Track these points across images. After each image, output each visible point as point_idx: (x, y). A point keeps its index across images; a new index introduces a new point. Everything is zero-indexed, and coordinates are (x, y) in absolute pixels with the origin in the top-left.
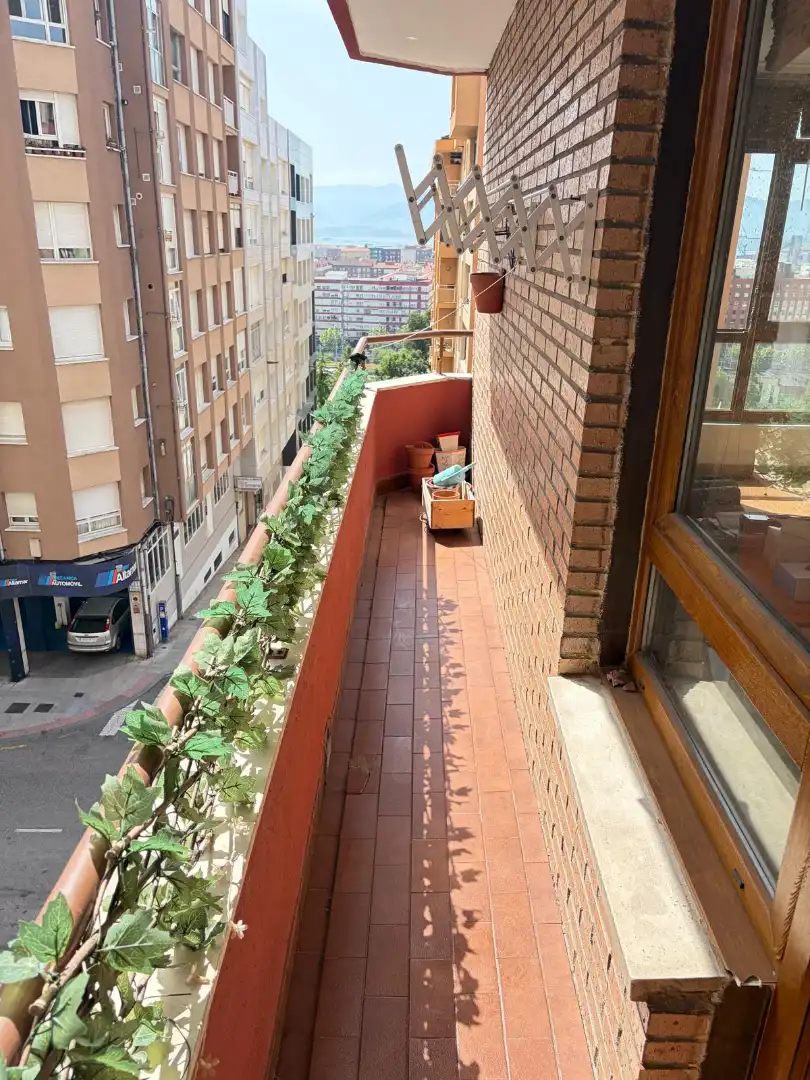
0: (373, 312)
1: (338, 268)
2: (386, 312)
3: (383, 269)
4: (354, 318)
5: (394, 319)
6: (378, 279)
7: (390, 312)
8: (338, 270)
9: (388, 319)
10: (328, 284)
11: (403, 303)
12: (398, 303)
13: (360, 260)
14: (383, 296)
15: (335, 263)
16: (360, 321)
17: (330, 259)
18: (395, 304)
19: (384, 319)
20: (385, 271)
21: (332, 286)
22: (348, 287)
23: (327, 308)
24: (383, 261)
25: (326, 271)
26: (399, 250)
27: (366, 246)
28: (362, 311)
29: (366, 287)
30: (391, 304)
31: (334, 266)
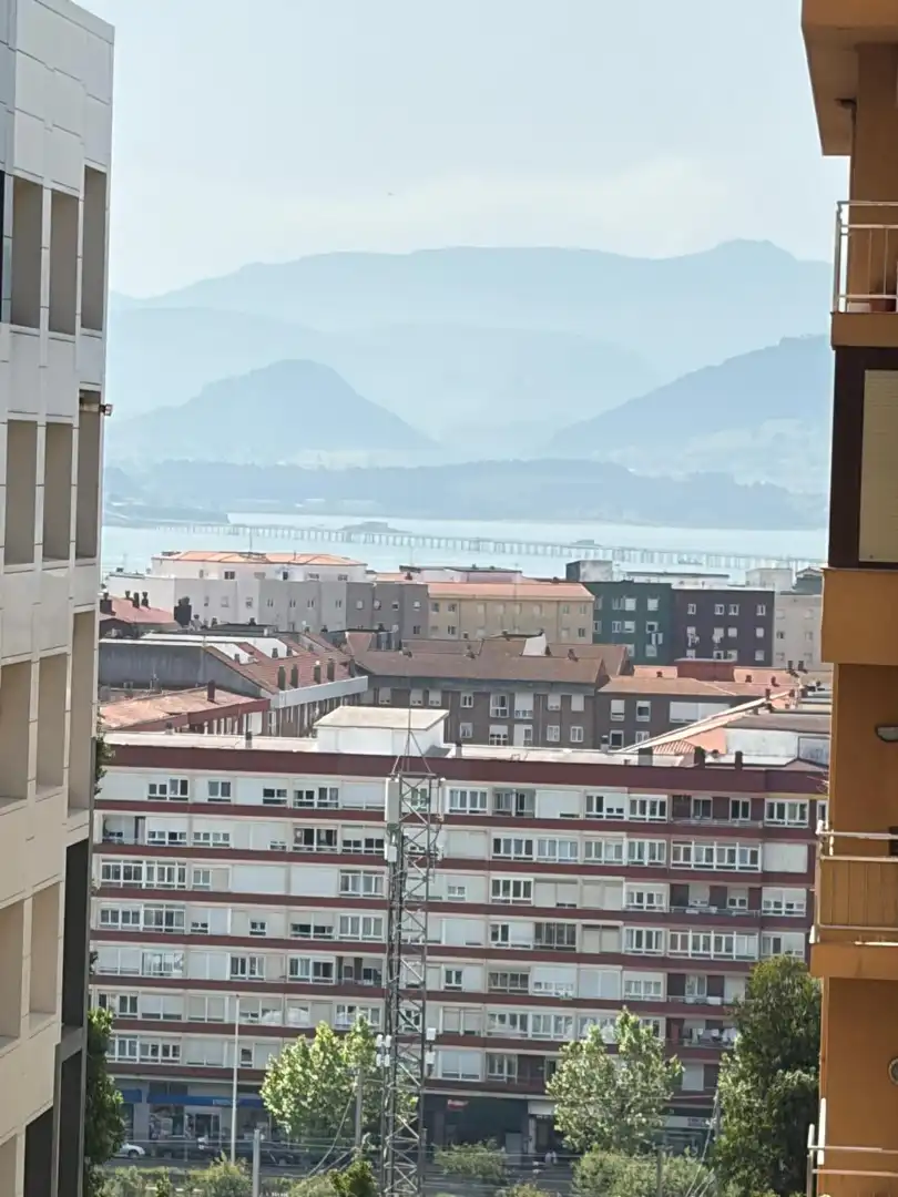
0: (588, 943)
1: (398, 691)
2: (663, 942)
3: (661, 702)
4: (474, 977)
5: (716, 987)
6: (627, 756)
7: (695, 943)
8: (399, 700)
9: (676, 984)
10: (328, 781)
11: (770, 894)
12: (738, 893)
13: (535, 647)
14: (649, 849)
15: (386, 662)
16: (510, 991)
17: (358, 645)
18: (718, 896)
19: (651, 985)
20: (677, 710)
21: (356, 791)
22: (445, 795)
23: (313, 917)
24: (668, 656)
25: (328, 705)
26: (767, 598)
27: (573, 570)
28: (521, 932)
29: (552, 801)
30: (699, 897)
31: (376, 681)
